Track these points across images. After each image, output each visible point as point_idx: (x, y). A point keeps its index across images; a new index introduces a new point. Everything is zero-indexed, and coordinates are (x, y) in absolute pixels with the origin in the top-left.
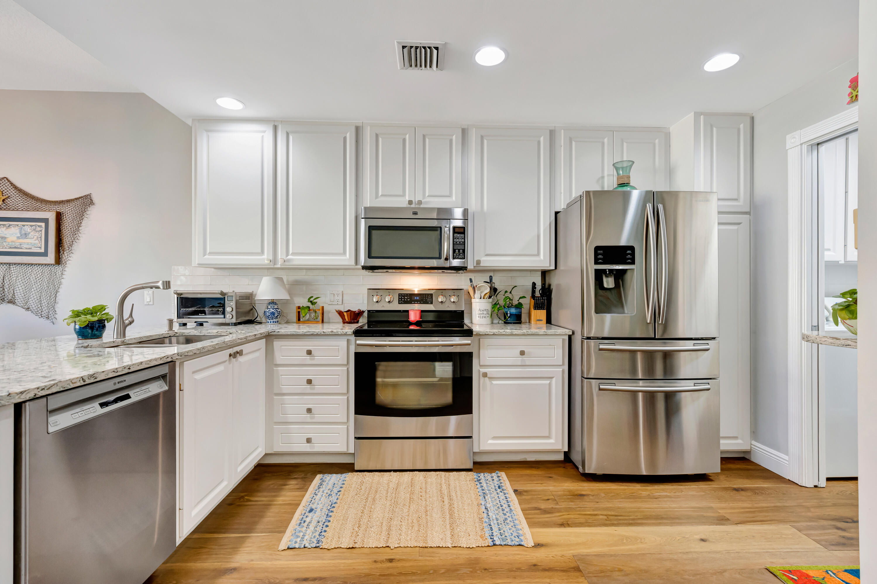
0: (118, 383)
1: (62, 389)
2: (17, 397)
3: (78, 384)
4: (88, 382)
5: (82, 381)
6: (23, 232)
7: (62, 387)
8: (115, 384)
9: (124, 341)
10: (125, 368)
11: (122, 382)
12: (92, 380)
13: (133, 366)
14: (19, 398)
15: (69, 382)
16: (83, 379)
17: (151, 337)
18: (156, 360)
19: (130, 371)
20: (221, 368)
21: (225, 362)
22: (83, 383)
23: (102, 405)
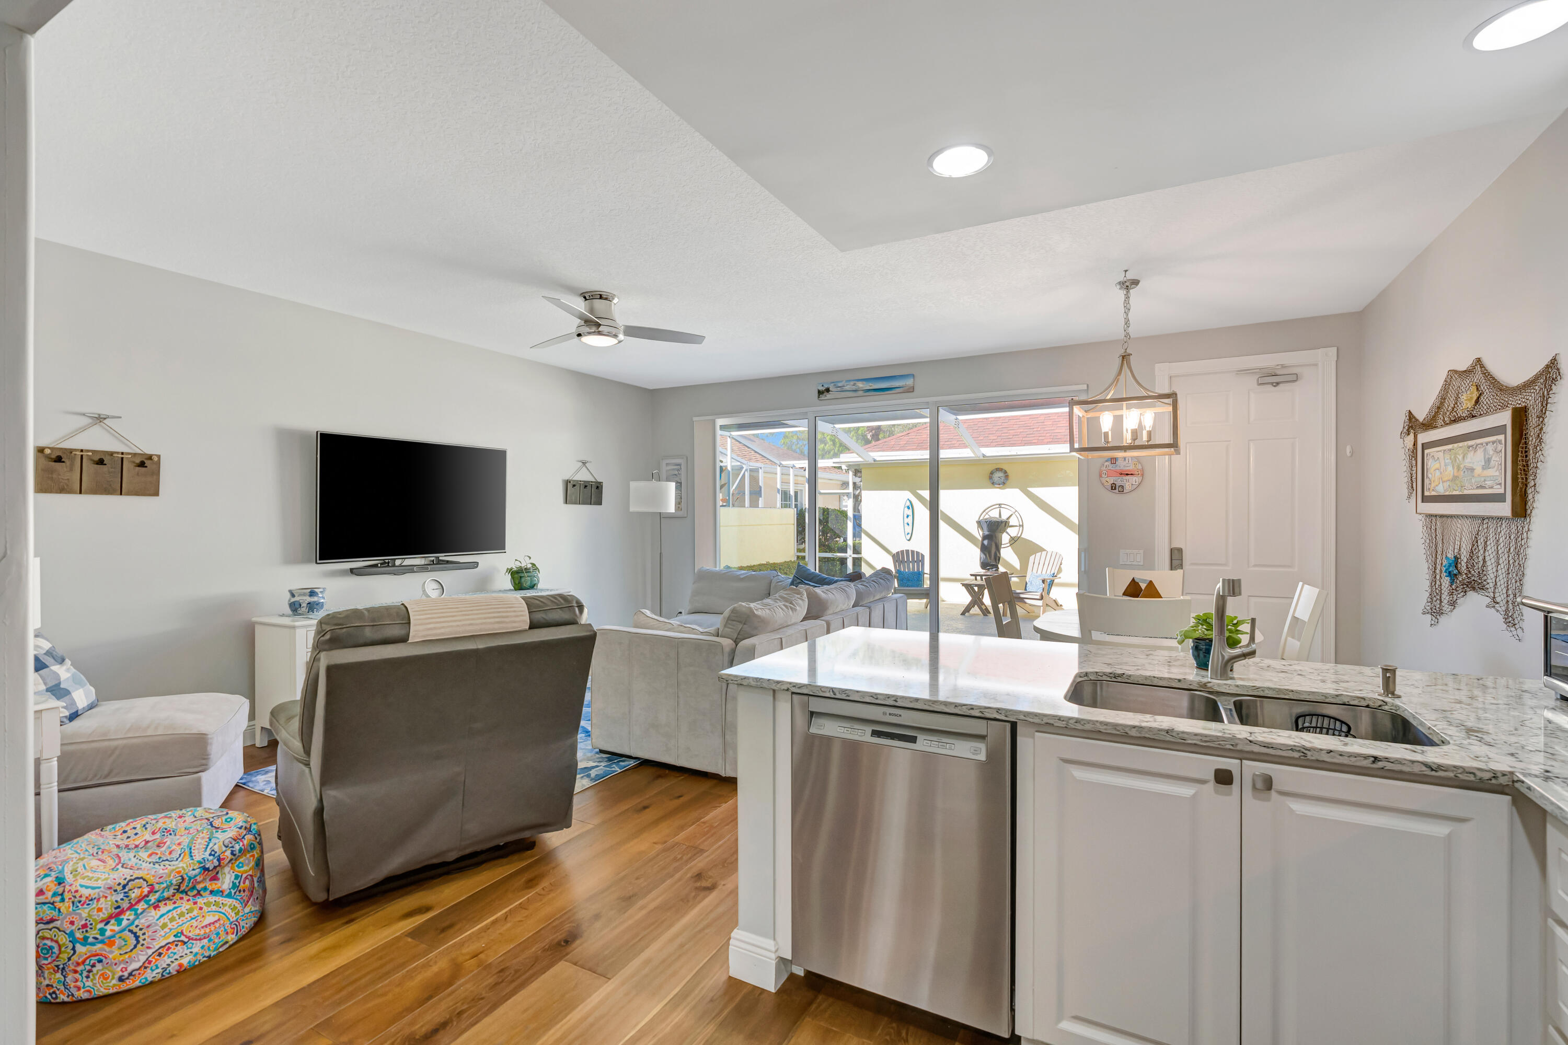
0: (890, 714)
1: (811, 693)
2: (774, 685)
3: (827, 695)
4: (838, 696)
5: (832, 693)
6: (1487, 457)
7: (811, 691)
8: (884, 714)
9: (1205, 685)
10: (888, 698)
11: (896, 715)
12: (844, 697)
13: (902, 700)
14: (776, 686)
15: (818, 689)
16: (833, 691)
17: (1290, 693)
18: (946, 705)
19: (897, 704)
20: (1187, 791)
21: (1203, 782)
22: (833, 696)
23: (875, 733)
